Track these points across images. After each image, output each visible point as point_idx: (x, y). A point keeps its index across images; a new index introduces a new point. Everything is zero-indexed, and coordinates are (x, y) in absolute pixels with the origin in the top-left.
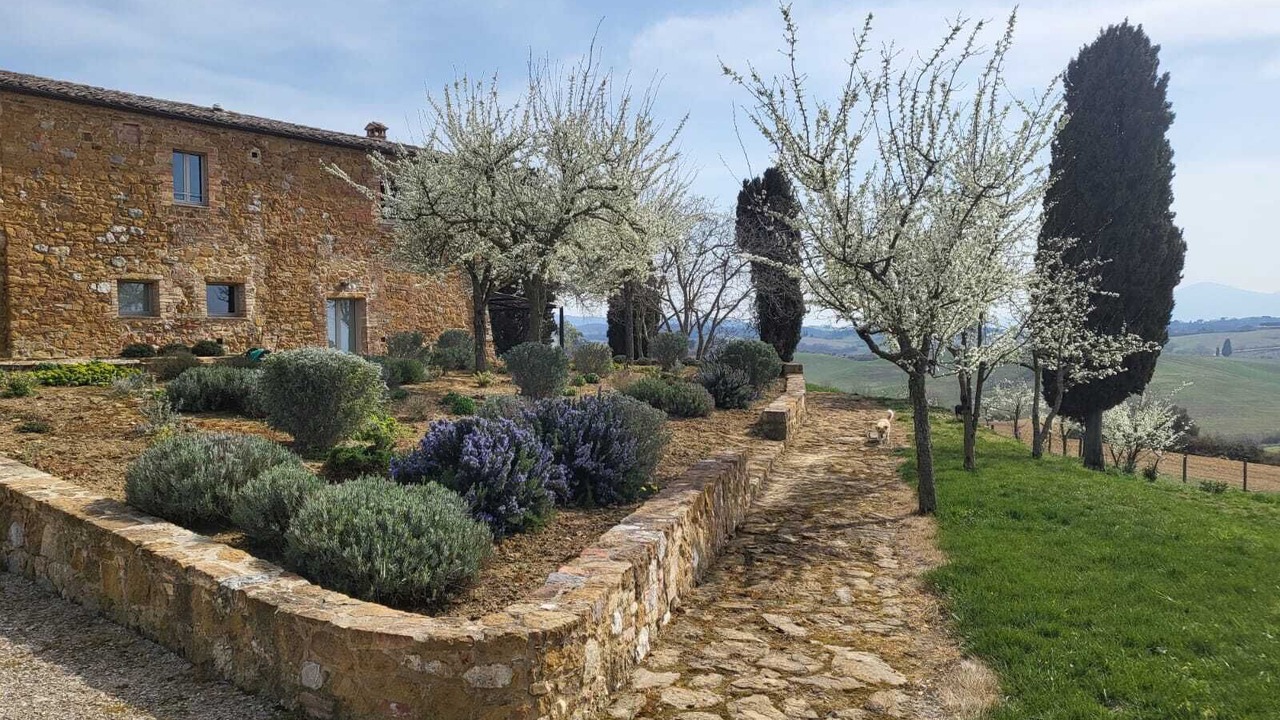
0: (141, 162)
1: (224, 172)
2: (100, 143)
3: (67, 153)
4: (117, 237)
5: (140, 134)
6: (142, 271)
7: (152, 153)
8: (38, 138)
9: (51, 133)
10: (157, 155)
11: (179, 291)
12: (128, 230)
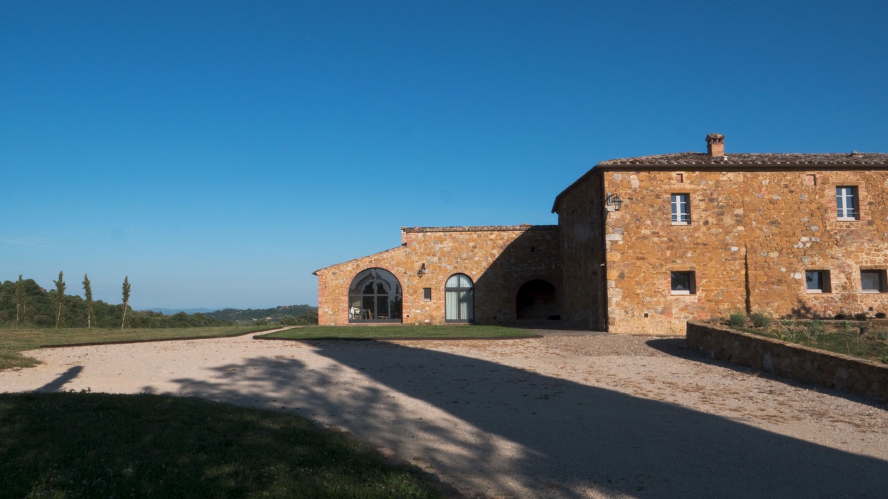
0: (817, 197)
1: (869, 196)
2: (793, 189)
3: (775, 197)
4: (804, 244)
5: (815, 180)
6: (820, 264)
7: (823, 190)
8: (761, 191)
9: (767, 187)
10: (826, 191)
11: (842, 276)
12: (810, 239)
